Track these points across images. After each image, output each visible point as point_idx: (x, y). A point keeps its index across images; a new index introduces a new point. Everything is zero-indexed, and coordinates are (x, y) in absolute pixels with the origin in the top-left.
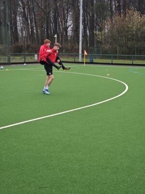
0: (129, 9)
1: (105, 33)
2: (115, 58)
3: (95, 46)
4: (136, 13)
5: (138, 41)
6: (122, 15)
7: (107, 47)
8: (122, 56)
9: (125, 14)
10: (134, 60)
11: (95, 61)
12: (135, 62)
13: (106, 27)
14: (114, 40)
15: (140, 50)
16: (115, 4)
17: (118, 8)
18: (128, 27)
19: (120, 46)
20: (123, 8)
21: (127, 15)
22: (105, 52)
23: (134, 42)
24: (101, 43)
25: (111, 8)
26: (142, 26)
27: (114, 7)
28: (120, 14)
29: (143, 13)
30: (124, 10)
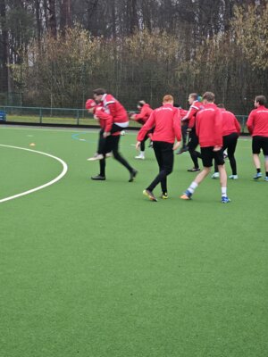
0: (71, 25)
1: (28, 68)
2: (47, 113)
3: (10, 91)
4: (83, 33)
5: (87, 83)
6: (58, 36)
7: (32, 93)
8: (59, 111)
9: (63, 34)
10: (80, 117)
11: (9, 118)
12: (83, 121)
13: (30, 55)
14: (45, 80)
16: (45, 15)
17: (52, 22)
18: (69, 59)
19: (54, 91)
20: (59, 23)
21: (67, 35)
22: (28, 102)
23: (81, 84)
24: (20, 85)
25: (39, 22)
26: (94, 57)
27: (44, 20)
28: (54, 33)
29: (95, 34)
30: (62, 27)
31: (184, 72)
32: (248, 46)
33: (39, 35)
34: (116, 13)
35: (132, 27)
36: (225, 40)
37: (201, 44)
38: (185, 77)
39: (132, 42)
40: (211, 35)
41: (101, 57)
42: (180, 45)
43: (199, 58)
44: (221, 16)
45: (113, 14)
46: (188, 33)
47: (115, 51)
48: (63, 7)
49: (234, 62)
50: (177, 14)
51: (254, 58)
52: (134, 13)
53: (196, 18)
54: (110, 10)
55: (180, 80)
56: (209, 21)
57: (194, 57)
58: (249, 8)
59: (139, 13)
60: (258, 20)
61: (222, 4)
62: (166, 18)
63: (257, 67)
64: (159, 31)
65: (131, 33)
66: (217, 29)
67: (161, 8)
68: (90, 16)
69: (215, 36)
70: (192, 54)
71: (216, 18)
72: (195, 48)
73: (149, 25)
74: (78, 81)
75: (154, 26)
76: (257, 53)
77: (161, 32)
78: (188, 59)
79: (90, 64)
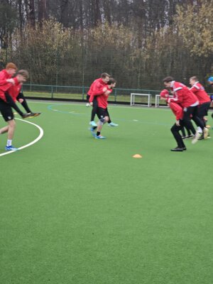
0: (47, 18)
1: (12, 52)
2: (27, 89)
4: (57, 25)
5: (59, 64)
6: (36, 26)
8: (37, 87)
9: (41, 25)
10: (54, 91)
12: (56, 95)
13: (14, 42)
14: (25, 62)
15: (63, 79)
16: (26, 10)
17: (31, 16)
18: (45, 45)
20: (37, 16)
21: (44, 26)
23: (55, 66)
25: (21, 15)
26: (66, 44)
27: (25, 13)
28: (33, 25)
29: (66, 26)
30: (40, 20)
31: (137, 56)
32: (187, 37)
33: (21, 26)
34: (83, 9)
35: (96, 21)
36: (170, 32)
37: (150, 35)
38: (138, 61)
39: (95, 33)
40: (159, 28)
41: (71, 44)
42: (133, 35)
43: (149, 46)
44: (167, 13)
45: (81, 10)
46: (140, 26)
47: (82, 39)
48: (40, 4)
49: (176, 49)
50: (132, 11)
51: (192, 47)
52: (98, 10)
53: (147, 15)
54: (78, 7)
55: (134, 64)
56: (156, 17)
57: (145, 45)
58: (188, 7)
59: (102, 10)
60: (195, 17)
61: (167, 4)
62: (123, 14)
63: (195, 54)
64: (117, 24)
65: (95, 25)
66: (163, 24)
67: (119, 6)
68: (62, 11)
69: (161, 29)
70: (143, 43)
71: (163, 14)
72: (146, 38)
73: (109, 19)
74: (53, 63)
75: (113, 20)
76: (194, 43)
77: (119, 25)
78: (140, 47)
79: (62, 50)
